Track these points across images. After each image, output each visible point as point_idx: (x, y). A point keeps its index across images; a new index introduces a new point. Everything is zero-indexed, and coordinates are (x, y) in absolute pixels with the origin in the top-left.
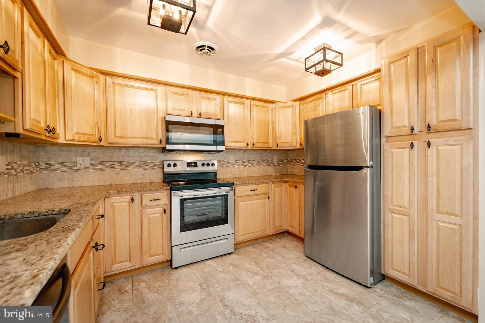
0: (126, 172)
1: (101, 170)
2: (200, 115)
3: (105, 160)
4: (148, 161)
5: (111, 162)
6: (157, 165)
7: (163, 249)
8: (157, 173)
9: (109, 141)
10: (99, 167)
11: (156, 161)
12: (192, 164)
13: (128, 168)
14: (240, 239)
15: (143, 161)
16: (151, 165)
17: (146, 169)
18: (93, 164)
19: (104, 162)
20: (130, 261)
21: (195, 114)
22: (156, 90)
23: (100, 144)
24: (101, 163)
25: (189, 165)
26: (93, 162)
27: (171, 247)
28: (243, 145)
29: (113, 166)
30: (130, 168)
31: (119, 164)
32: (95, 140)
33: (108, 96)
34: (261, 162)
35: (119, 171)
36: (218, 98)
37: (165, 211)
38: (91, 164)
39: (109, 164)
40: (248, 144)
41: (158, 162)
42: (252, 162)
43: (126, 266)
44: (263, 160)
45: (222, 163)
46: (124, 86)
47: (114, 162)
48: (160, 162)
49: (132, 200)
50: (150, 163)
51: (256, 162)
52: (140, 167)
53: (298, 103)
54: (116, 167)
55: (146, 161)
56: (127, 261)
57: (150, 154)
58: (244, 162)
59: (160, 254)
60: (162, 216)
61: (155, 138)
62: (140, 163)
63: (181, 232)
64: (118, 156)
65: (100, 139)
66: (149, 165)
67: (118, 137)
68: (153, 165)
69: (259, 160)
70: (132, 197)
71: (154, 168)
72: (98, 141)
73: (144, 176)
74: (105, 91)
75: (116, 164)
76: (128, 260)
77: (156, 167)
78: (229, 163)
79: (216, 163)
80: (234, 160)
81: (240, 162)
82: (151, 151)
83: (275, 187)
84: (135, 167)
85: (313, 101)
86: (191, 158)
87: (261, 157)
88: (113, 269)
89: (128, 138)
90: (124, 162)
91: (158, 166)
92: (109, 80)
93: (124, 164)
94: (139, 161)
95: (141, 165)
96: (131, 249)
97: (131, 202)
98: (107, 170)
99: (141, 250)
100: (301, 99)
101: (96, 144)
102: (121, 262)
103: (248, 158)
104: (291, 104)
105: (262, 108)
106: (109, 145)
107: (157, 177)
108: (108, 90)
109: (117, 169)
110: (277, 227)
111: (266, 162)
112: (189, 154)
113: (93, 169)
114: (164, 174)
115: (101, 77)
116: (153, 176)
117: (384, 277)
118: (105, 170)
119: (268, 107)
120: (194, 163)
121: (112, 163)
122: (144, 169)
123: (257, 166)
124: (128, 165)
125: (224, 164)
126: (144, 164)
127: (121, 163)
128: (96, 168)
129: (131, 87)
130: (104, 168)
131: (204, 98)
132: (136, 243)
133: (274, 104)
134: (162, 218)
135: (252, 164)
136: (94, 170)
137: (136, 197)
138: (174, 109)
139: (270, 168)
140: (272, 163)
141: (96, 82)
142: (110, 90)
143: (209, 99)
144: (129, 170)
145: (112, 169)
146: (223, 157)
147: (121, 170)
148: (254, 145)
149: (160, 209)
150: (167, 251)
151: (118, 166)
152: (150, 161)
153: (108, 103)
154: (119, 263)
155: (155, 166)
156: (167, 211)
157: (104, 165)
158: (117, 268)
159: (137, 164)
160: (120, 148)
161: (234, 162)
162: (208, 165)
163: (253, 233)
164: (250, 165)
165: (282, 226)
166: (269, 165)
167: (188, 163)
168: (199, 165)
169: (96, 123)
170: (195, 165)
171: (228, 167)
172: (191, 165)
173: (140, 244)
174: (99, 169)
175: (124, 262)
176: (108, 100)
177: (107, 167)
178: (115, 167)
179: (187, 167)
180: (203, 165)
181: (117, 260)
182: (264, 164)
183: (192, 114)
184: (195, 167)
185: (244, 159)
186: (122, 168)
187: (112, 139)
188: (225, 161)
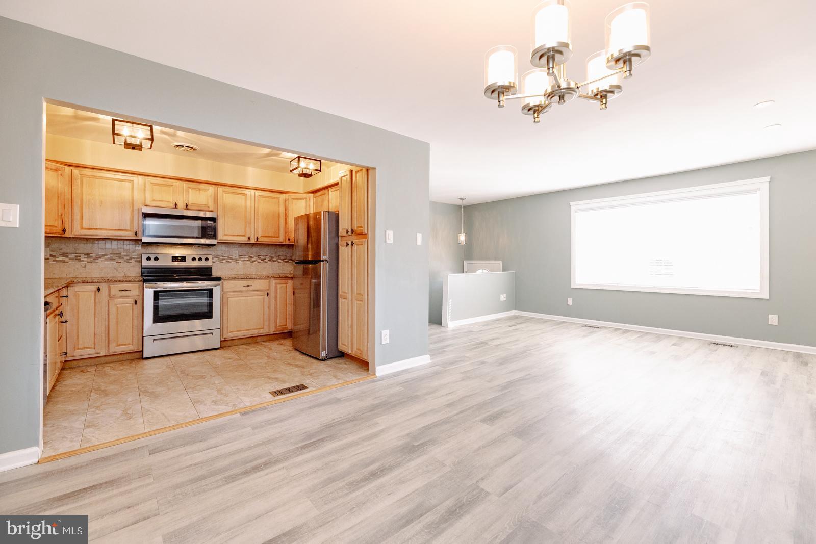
0: (94, 264)
1: (64, 262)
2: (187, 206)
3: (68, 251)
4: (122, 254)
5: (76, 253)
6: (134, 258)
7: (133, 339)
8: (133, 266)
9: (74, 232)
10: (61, 258)
11: (133, 254)
12: (180, 258)
13: (97, 261)
14: (230, 335)
15: (117, 254)
16: (126, 258)
17: (120, 262)
18: (54, 255)
19: (67, 253)
20: (95, 348)
21: (181, 205)
22: (133, 181)
23: (64, 236)
24: (64, 255)
25: (175, 259)
26: (54, 254)
27: (143, 337)
28: (244, 239)
29: (79, 258)
30: (100, 260)
31: (86, 256)
32: (58, 231)
33: (74, 187)
34: (275, 259)
35: (86, 264)
36: (211, 189)
37: (136, 302)
38: (51, 256)
39: (74, 255)
40: (249, 238)
41: (135, 255)
42: (262, 258)
43: (91, 352)
44: (279, 256)
45: (221, 258)
46: (94, 177)
47: (80, 253)
48: (138, 255)
49: (99, 289)
50: (125, 255)
51: (268, 258)
52: (112, 259)
53: (312, 195)
54: (82, 259)
55: (120, 254)
56: (91, 348)
57: (125, 246)
58: (252, 258)
59: (129, 344)
60: (133, 307)
61: (130, 231)
62: (112, 255)
63: (154, 323)
64: (83, 247)
65: (64, 231)
66: (123, 258)
67: (85, 229)
68: (128, 258)
69: (273, 256)
70: (99, 287)
71: (130, 261)
72: (61, 232)
73: (117, 270)
74: (71, 183)
75: (83, 256)
76: (93, 346)
77: (133, 261)
78: (231, 259)
79: (210, 257)
80: (237, 255)
81: (247, 258)
82: (128, 242)
83: (277, 284)
84: (105, 259)
85: (320, 196)
86: (178, 252)
87: (276, 253)
88: (75, 354)
89: (97, 229)
90: (92, 254)
91: (136, 259)
92: (76, 171)
93: (92, 256)
94: (111, 254)
95: (114, 258)
96: (96, 336)
97: (97, 292)
98: (70, 262)
99: (107, 338)
100: (314, 192)
101: (59, 235)
102: (84, 348)
103: (256, 253)
104: (304, 196)
105: (271, 200)
106: (74, 236)
107: (134, 271)
108: (74, 182)
109: (83, 261)
110: (279, 326)
111: (282, 258)
112: (176, 247)
113: (53, 261)
114: (142, 268)
115: (67, 168)
116: (129, 269)
117: (342, 355)
118: (68, 262)
119: (278, 199)
120: (182, 257)
121: (76, 255)
122: (117, 262)
123: (269, 262)
124: (97, 258)
125: (223, 260)
126: (117, 256)
127: (88, 255)
128: (57, 259)
129: (101, 178)
130: (67, 260)
131: (192, 188)
132: (101, 330)
133: (287, 195)
134: (133, 309)
135: (263, 260)
136: (55, 262)
137: (104, 287)
138: (154, 200)
139: (287, 264)
140: (291, 260)
141: (61, 175)
142: (77, 183)
143: (199, 190)
144: (98, 262)
145: (77, 261)
146: (222, 252)
147: (88, 262)
148: (257, 239)
149: (132, 300)
150: (137, 341)
151: (85, 258)
152: (125, 254)
153: (74, 195)
154: (82, 348)
155: (131, 259)
156: (138, 302)
157: (68, 256)
158: (79, 354)
159: (109, 256)
160: (88, 240)
161: (237, 258)
162: (200, 259)
163: (247, 330)
164: (260, 261)
165: (286, 325)
166: (287, 262)
167: (173, 257)
168: (189, 259)
169: (60, 214)
170: (183, 259)
171: (229, 262)
172: (178, 260)
173: (107, 332)
174: (60, 261)
175: (87, 348)
176: (74, 192)
177: (72, 259)
178: (80, 259)
179: (172, 261)
180: (194, 259)
181: (80, 346)
182: (280, 261)
183: (176, 205)
184: (182, 261)
185: (252, 254)
186: (89, 260)
187: (77, 231)
188: (224, 256)
